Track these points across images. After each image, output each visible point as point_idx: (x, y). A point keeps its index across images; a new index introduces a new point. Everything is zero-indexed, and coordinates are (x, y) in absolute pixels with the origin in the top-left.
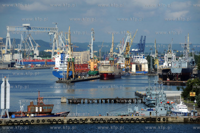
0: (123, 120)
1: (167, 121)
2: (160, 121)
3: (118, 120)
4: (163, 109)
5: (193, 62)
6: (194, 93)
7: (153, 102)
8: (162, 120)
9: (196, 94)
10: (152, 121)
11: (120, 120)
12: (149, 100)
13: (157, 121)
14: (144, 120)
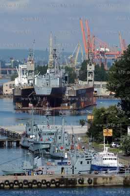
0: (18, 184)
1: (95, 183)
2: (82, 183)
3: (9, 184)
4: (85, 162)
5: (66, 77)
6: (111, 131)
7: (44, 146)
8: (86, 182)
9: (113, 133)
10: (69, 184)
11: (14, 184)
12: (36, 144)
13: (78, 185)
14: (55, 183)
